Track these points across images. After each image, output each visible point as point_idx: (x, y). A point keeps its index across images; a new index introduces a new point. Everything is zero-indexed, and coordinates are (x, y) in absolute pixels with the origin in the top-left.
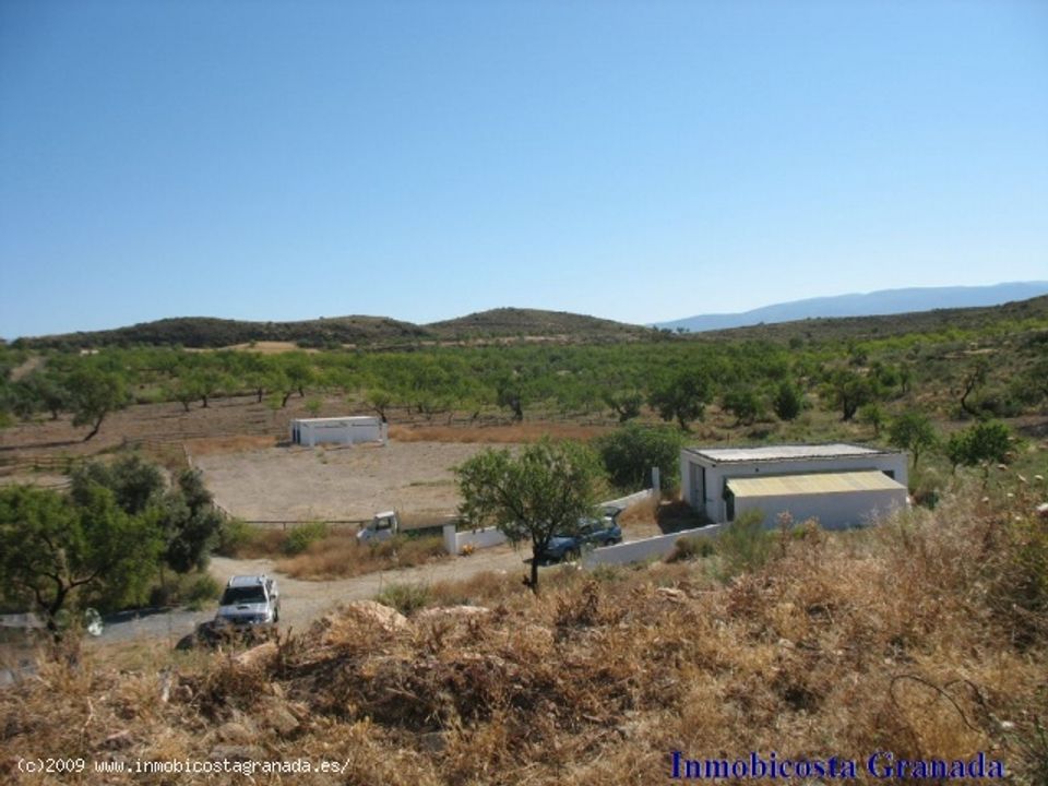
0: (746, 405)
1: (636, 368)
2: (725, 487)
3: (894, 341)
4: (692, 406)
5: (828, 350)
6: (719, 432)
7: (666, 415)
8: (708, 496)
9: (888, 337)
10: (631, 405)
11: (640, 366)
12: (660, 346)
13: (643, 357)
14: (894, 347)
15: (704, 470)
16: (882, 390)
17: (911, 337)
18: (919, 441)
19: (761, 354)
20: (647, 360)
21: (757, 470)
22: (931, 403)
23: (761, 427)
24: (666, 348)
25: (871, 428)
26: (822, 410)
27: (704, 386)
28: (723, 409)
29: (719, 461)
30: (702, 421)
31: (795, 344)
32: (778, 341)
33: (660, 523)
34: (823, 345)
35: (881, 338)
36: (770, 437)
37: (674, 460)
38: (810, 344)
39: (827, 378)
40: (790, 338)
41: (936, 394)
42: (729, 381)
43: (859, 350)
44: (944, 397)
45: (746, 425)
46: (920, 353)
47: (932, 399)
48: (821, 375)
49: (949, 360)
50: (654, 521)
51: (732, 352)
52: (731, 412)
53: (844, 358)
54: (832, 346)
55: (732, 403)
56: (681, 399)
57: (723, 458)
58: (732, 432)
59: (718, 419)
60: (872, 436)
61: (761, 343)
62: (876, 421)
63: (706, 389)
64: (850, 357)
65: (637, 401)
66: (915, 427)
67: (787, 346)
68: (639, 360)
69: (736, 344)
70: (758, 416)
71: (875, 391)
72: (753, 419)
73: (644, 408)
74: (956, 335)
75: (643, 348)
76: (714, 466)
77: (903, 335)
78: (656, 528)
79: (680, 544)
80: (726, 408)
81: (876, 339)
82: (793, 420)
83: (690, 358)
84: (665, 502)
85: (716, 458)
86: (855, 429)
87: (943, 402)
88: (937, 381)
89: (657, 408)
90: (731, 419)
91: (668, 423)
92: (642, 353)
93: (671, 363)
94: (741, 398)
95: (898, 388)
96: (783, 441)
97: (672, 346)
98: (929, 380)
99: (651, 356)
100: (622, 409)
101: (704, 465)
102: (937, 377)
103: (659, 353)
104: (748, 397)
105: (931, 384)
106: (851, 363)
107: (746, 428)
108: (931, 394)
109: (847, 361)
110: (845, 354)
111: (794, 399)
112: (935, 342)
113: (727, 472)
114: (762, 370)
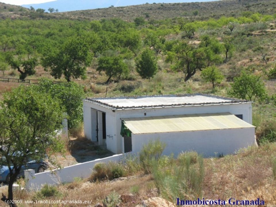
0: (115, 67)
1: (23, 38)
2: (123, 126)
3: (212, 21)
4: (75, 67)
5: (164, 27)
6: (97, 87)
7: (56, 73)
8: (108, 133)
9: (207, 18)
10: (29, 66)
11: (26, 37)
12: (37, 22)
13: (27, 30)
14: (213, 26)
15: (104, 114)
16: (213, 57)
17: (224, 19)
18: (253, 93)
19: (116, 30)
20: (30, 32)
21: (145, 114)
22: (250, 66)
23: (127, 83)
24: (42, 23)
25: (209, 84)
26: (168, 72)
27: (85, 52)
28: (98, 70)
29: (118, 107)
30: (83, 78)
31: (138, 22)
32: (125, 20)
33: (73, 154)
34: (160, 23)
35: (202, 19)
36: (136, 91)
37: (77, 107)
38: (150, 23)
39: (169, 48)
40: (135, 18)
41: (251, 60)
42: (99, 49)
43: (189, 27)
44: (258, 63)
45: (115, 82)
46: (234, 30)
47: (249, 64)
48: (164, 46)
49: (255, 35)
50: (68, 153)
51: (95, 28)
52: (103, 72)
53: (177, 34)
54: (167, 24)
55: (104, 65)
56: (67, 62)
57: (120, 105)
58: (105, 87)
59: (94, 77)
60: (210, 91)
61: (114, 21)
62: (213, 80)
63: (86, 55)
64: (181, 33)
65: (33, 63)
66: (250, 83)
67: (132, 23)
68: (24, 33)
69: (97, 21)
70: (123, 75)
71: (208, 57)
72: (119, 78)
73: (39, 69)
74: (258, 18)
75: (25, 23)
76: (114, 111)
77: (218, 18)
78: (71, 158)
79: (98, 168)
80: (99, 69)
81: (198, 19)
82: (151, 78)
83: (64, 32)
84: (72, 139)
85: (115, 105)
86: (196, 85)
87: (258, 66)
88: (250, 51)
89: (49, 69)
90: (104, 77)
91: (58, 80)
92: (23, 27)
93: (49, 35)
94: (111, 62)
95: (222, 56)
96: (147, 93)
97: (46, 22)
98: (244, 50)
99: (33, 30)
100: (22, 68)
101: (104, 111)
102: (250, 48)
103: (38, 27)
104: (116, 61)
105: (246, 53)
106: (183, 37)
107: (116, 84)
108: (247, 60)
109: (180, 36)
110: (178, 30)
111: (152, 63)
112: (244, 22)
113: (123, 116)
114: (121, 42)
